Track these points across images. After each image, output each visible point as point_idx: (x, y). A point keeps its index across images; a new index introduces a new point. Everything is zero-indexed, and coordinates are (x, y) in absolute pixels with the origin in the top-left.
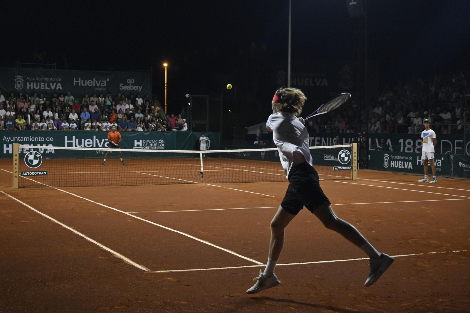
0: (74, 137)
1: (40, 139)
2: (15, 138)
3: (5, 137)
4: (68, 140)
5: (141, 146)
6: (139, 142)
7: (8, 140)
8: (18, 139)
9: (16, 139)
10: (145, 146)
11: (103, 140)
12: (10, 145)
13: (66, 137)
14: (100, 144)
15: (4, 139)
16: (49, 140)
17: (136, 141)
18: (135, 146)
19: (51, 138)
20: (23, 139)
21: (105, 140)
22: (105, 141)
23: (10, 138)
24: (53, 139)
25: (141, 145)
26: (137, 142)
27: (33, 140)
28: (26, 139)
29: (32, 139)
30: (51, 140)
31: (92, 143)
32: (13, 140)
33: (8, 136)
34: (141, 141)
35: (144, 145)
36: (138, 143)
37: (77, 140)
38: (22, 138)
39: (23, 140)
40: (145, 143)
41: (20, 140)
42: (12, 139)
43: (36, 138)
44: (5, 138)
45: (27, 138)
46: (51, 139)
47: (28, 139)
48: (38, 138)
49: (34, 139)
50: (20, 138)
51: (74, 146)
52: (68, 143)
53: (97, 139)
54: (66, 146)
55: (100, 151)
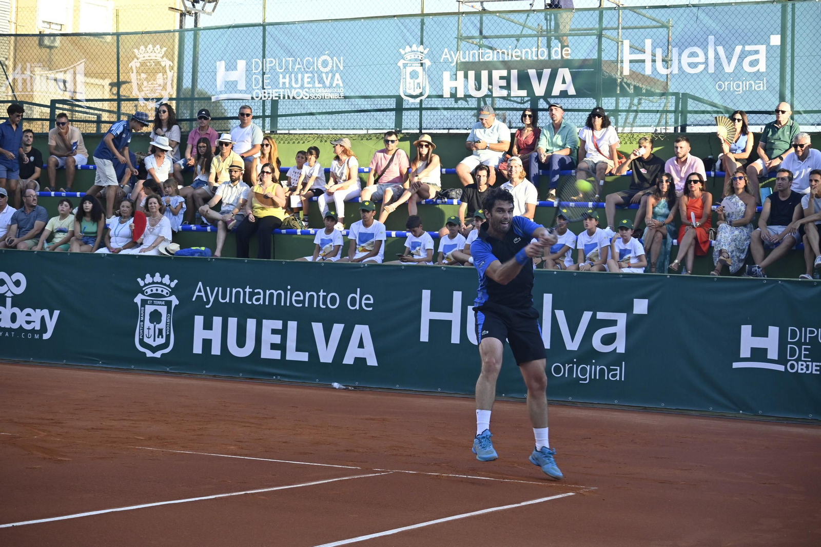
0: (457, 296)
1: (325, 298)
2: (234, 291)
3: (200, 284)
4: (433, 309)
5: (776, 358)
6: (765, 335)
7: (212, 300)
8: (245, 293)
9: (238, 293)
10: (797, 360)
11: (587, 316)
12: (217, 321)
13: (426, 294)
14: (573, 337)
15: (197, 293)
16: (357, 307)
17: (746, 330)
18: (742, 356)
19: (368, 299)
20: (262, 297)
21: (594, 316)
22: (593, 320)
23: (218, 290)
24: (372, 302)
25: (773, 354)
26: (754, 334)
27: (297, 302)
28: (271, 295)
29: (294, 298)
30: (366, 304)
32: (227, 300)
33: (210, 283)
34: (774, 331)
35: (792, 355)
36: (759, 343)
37: (471, 312)
38: (259, 293)
39: (261, 302)
40: (799, 344)
41: (250, 299)
42: (224, 297)
43: (307, 294)
44: (200, 291)
45: (275, 293)
46: (363, 302)
47: (279, 295)
48: (317, 292)
49: (302, 298)
50: (251, 290)
51: (455, 339)
52: (432, 322)
53: (556, 311)
54: (424, 337)
55: (571, 369)
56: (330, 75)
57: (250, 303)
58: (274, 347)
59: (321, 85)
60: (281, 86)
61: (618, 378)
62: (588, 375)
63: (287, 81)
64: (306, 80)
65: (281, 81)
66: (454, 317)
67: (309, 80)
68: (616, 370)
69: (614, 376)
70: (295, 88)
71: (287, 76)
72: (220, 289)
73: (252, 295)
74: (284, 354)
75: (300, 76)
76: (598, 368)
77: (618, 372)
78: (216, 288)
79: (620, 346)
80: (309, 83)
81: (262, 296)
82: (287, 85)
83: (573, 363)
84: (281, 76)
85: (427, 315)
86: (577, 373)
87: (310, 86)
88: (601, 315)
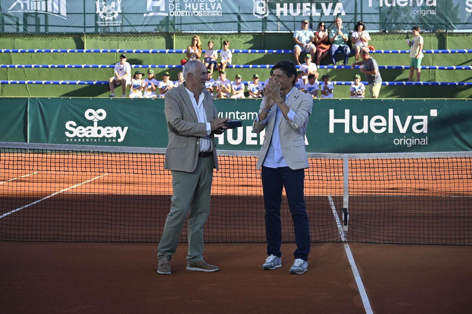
0: (347, 112)
2: (230, 114)
4: (335, 117)
8: (236, 115)
9: (232, 115)
11: (409, 118)
13: (332, 112)
21: (413, 118)
28: (250, 115)
31: (385, 125)
37: (355, 118)
38: (244, 114)
39: (245, 118)
41: (239, 117)
45: (253, 114)
47: (255, 115)
50: (239, 113)
51: (347, 130)
52: (335, 124)
53: (395, 117)
54: (332, 130)
55: (403, 141)
56: (215, 4)
57: (239, 119)
58: (253, 139)
59: (209, 9)
60: (186, 9)
61: (424, 143)
62: (411, 143)
63: (189, 6)
64: (201, 6)
65: (186, 6)
66: (346, 121)
67: (202, 6)
68: (424, 140)
69: (423, 143)
70: (195, 11)
71: (190, 4)
72: (222, 113)
73: (239, 115)
74: (259, 142)
75: (197, 4)
76: (415, 140)
77: (424, 141)
78: (220, 113)
79: (425, 130)
80: (202, 8)
81: (245, 116)
82: (190, 9)
83: (404, 138)
84: (186, 4)
85: (332, 121)
86: (406, 142)
87: (203, 9)
88: (416, 117)
